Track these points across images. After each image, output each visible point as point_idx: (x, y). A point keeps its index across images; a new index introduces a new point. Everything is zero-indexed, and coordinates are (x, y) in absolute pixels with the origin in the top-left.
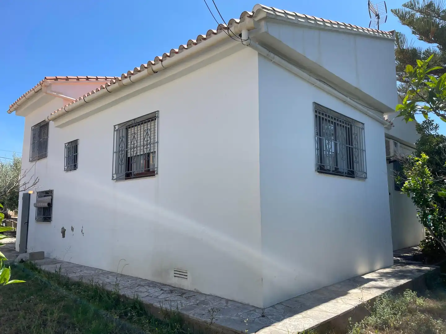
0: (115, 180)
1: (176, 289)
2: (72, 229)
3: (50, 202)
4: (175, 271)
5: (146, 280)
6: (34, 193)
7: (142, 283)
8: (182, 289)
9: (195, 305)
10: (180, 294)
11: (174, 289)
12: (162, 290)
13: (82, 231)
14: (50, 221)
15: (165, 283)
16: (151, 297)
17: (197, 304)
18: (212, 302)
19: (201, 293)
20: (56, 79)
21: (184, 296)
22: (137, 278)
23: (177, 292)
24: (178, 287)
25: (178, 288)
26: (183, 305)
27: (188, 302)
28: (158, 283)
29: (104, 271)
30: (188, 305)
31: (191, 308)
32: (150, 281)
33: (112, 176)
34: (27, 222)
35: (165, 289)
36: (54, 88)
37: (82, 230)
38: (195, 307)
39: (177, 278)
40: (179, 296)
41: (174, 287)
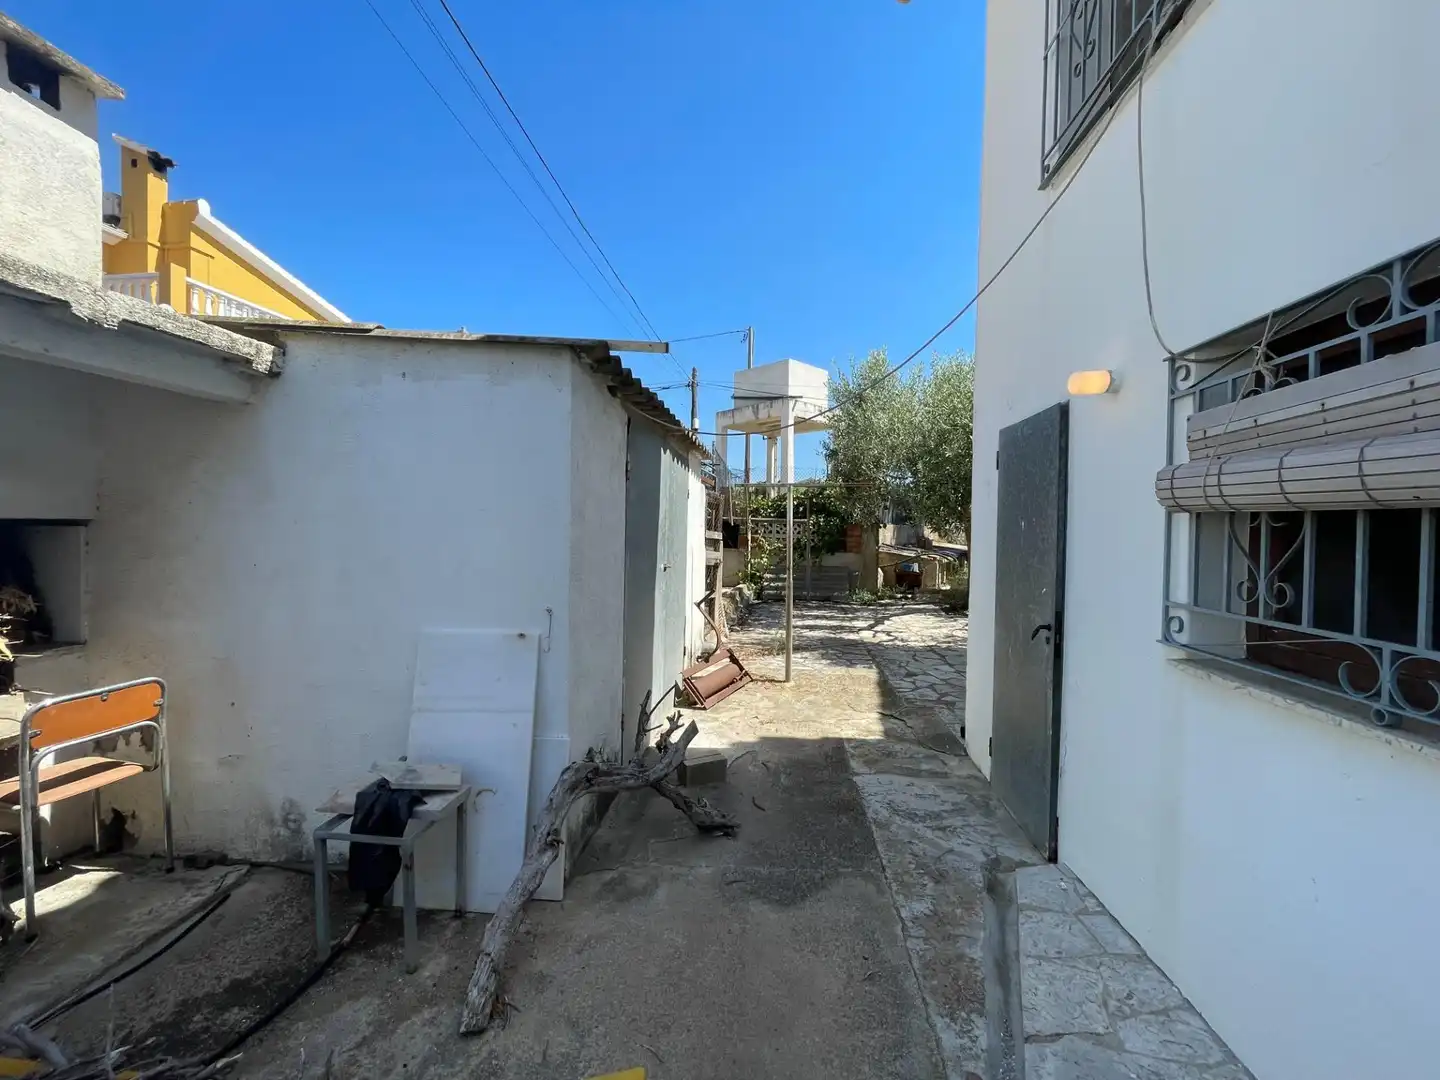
34: (1050, 619)
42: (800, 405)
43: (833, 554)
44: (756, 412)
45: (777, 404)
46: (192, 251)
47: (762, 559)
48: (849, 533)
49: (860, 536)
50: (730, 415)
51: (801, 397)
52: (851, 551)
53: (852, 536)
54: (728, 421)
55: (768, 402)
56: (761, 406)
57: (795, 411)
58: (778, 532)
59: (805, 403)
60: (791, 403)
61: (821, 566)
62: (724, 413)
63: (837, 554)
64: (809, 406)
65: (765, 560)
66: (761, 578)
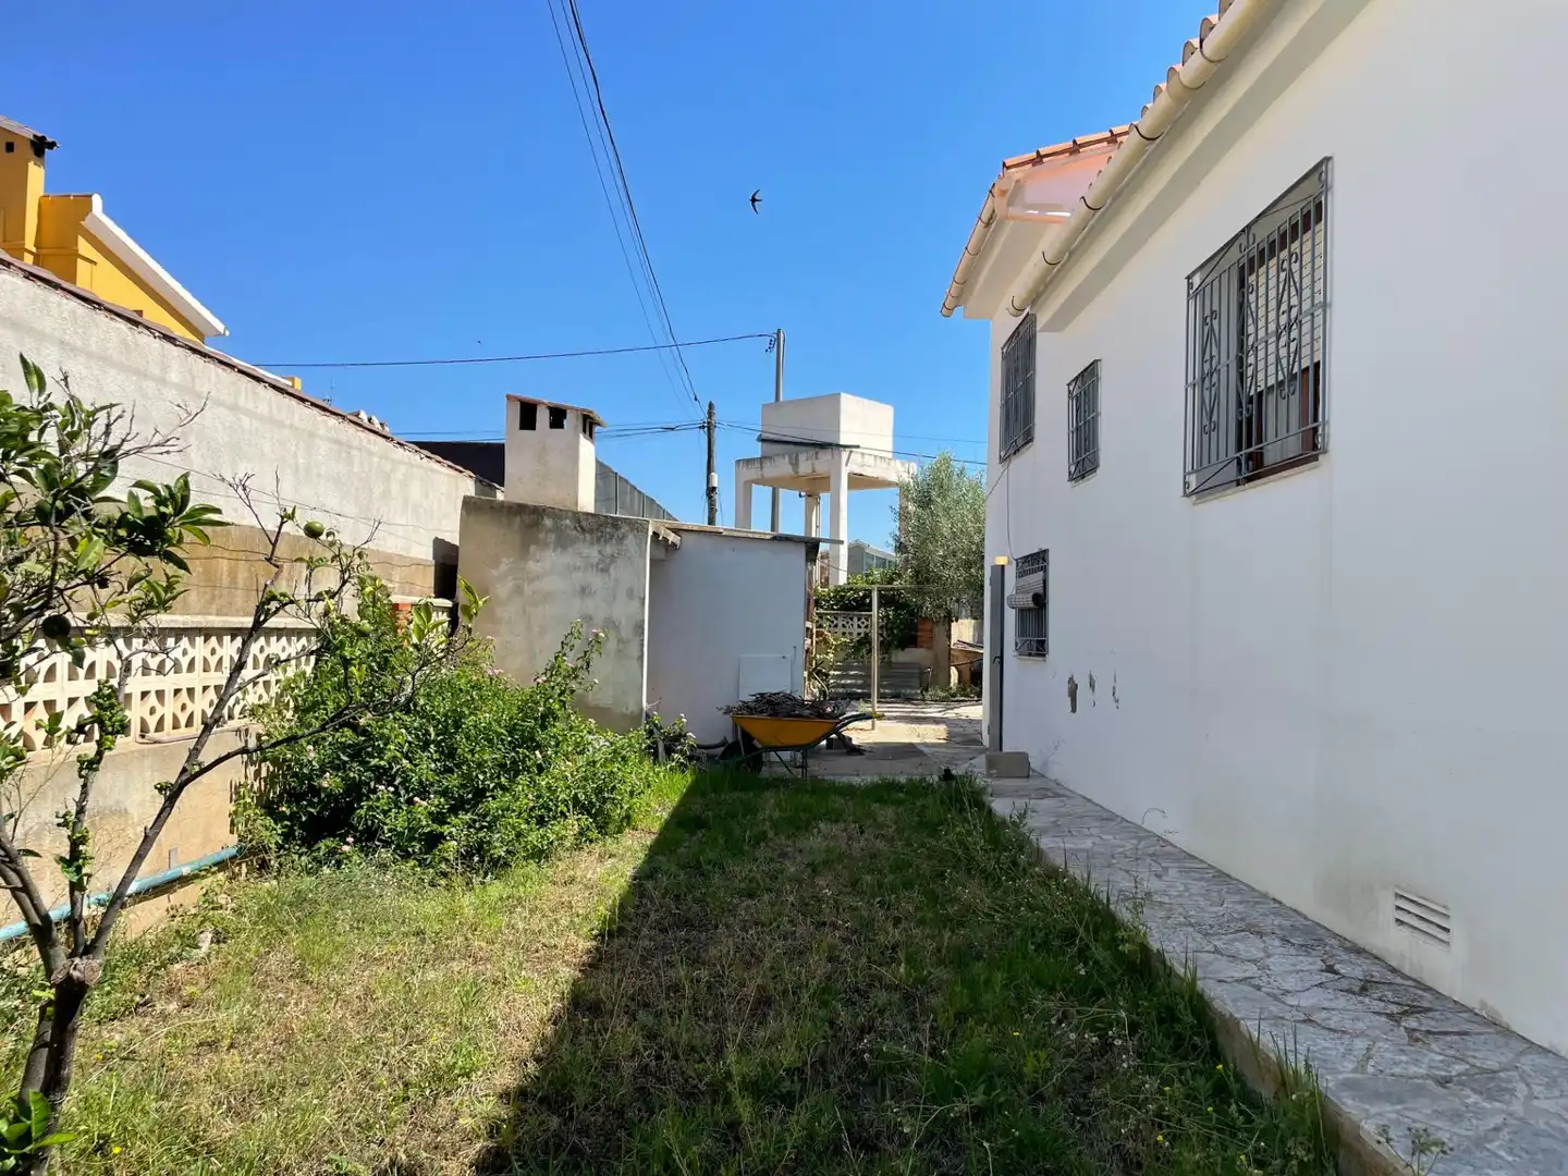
0: (1194, 498)
1: (1399, 980)
2: (1092, 685)
3: (1041, 591)
4: (1399, 896)
5: (1295, 911)
6: (1009, 562)
7: (1269, 923)
8: (1428, 989)
9: (1429, 1082)
10: (1395, 1009)
11: (1390, 977)
12: (1330, 969)
13: (1114, 694)
14: (1044, 655)
15: (1361, 943)
16: (1259, 988)
17: (1444, 1082)
18: (1537, 1089)
19: (1507, 1032)
20: (1040, 158)
21: (1412, 1023)
22: (1265, 896)
23: (1390, 994)
24: (1414, 976)
25: (1409, 978)
26: (1372, 1062)
27: (1404, 1058)
28: (1336, 936)
29: (1168, 848)
30: (1397, 1070)
31: (1399, 1091)
32: (1306, 918)
33: (1185, 483)
34: (999, 655)
35: (1342, 971)
36: (1031, 194)
37: (1114, 688)
38: (1419, 1091)
39: (1405, 931)
40: (1384, 1019)
41: (1394, 970)
42: (856, 457)
43: (903, 649)
44: (795, 464)
45: (825, 456)
46: (79, 260)
47: (827, 654)
48: (920, 627)
49: (931, 631)
50: (757, 465)
51: (858, 447)
52: (921, 647)
53: (922, 630)
54: (753, 473)
55: (812, 451)
56: (802, 457)
57: (850, 465)
58: (844, 626)
59: (863, 454)
60: (845, 455)
61: (890, 663)
62: (748, 462)
63: (907, 650)
64: (867, 457)
65: (831, 655)
66: (827, 675)
